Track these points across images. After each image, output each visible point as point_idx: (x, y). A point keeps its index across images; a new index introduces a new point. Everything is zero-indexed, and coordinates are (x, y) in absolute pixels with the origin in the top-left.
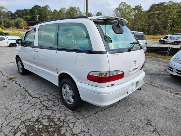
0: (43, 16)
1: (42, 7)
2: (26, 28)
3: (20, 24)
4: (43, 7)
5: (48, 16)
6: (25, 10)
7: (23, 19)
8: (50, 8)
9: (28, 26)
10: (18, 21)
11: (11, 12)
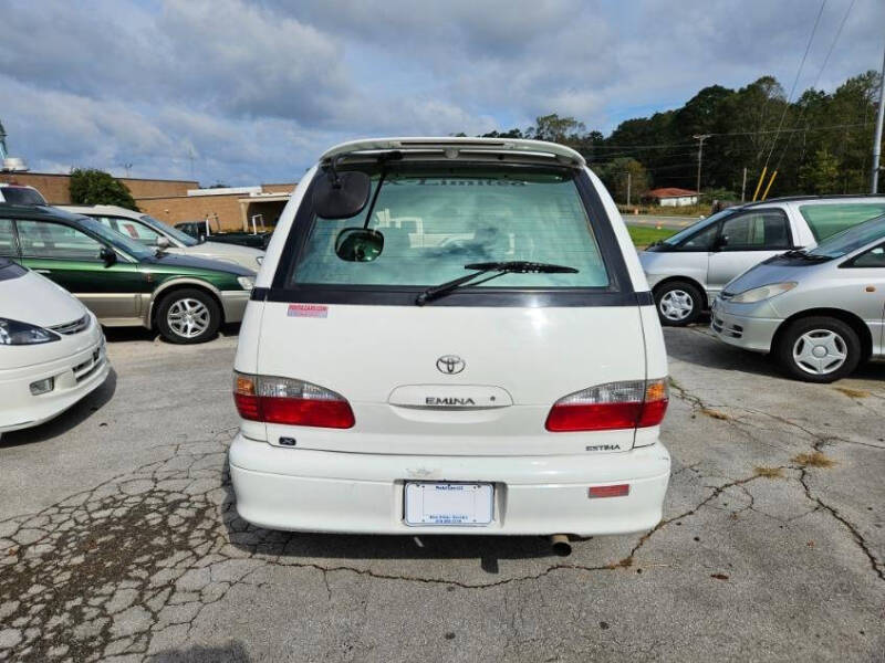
0: (733, 133)
1: (737, 91)
2: (642, 199)
3: (620, 182)
4: (742, 91)
5: (763, 131)
6: (657, 117)
7: (639, 161)
8: (781, 89)
9: (653, 188)
10: (614, 169)
11: (598, 134)
